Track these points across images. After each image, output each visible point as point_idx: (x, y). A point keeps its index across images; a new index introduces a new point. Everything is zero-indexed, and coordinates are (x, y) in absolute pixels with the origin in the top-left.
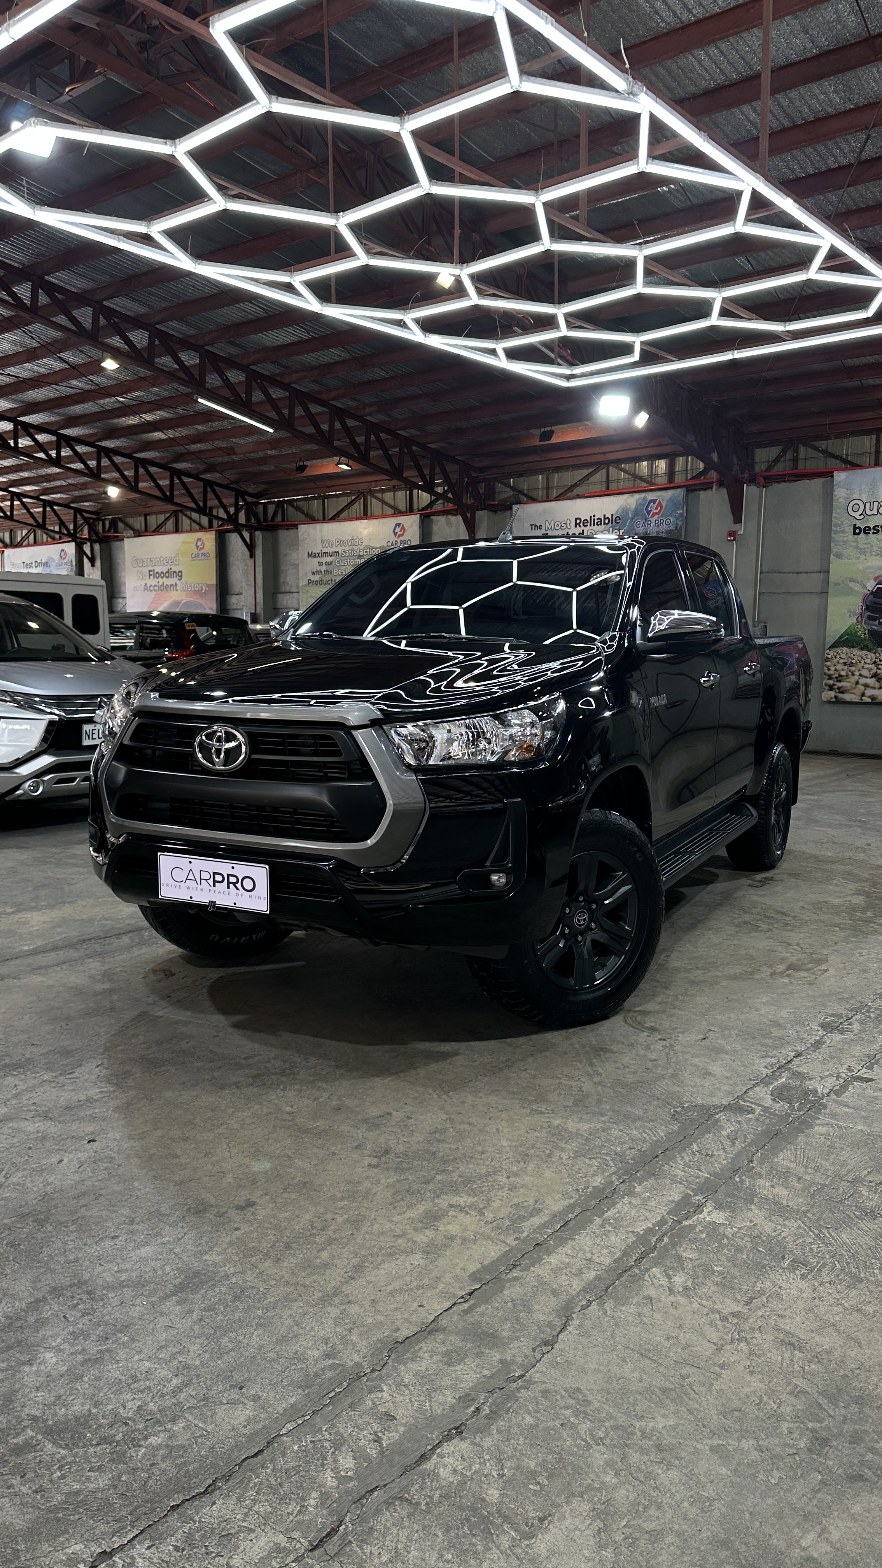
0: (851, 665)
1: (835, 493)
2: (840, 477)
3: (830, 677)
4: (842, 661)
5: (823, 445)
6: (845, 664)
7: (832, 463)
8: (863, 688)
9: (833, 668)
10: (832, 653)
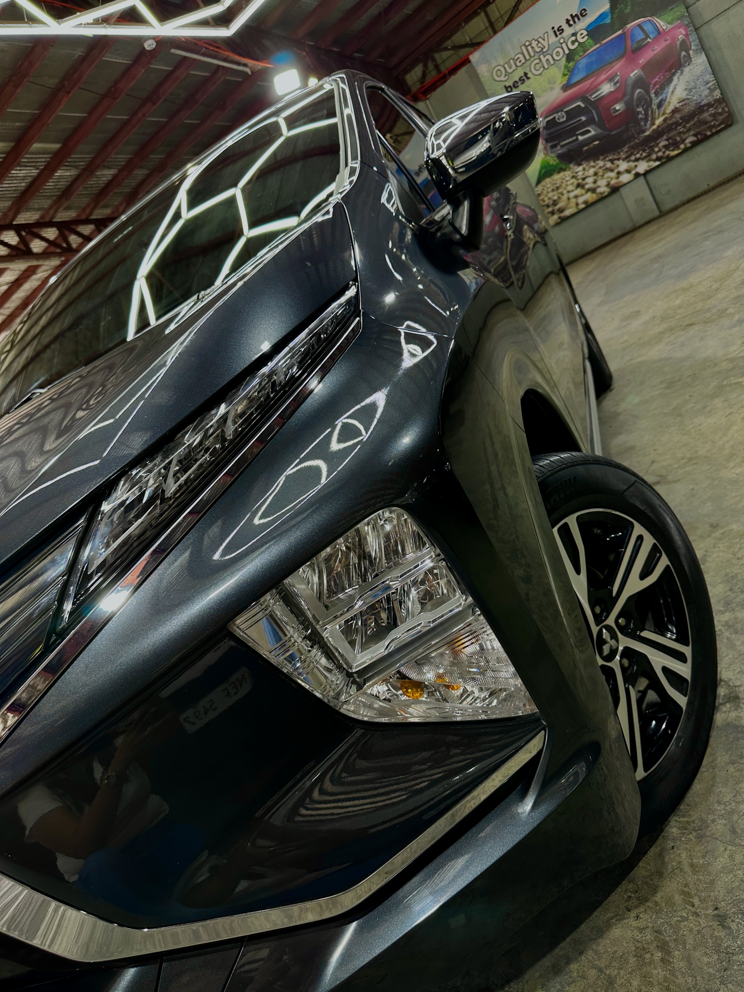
0: (558, 188)
1: (479, 71)
2: (475, 57)
3: (548, 206)
4: (550, 190)
5: (449, 43)
6: (553, 190)
7: (463, 52)
8: (574, 200)
9: (546, 199)
10: (540, 188)
